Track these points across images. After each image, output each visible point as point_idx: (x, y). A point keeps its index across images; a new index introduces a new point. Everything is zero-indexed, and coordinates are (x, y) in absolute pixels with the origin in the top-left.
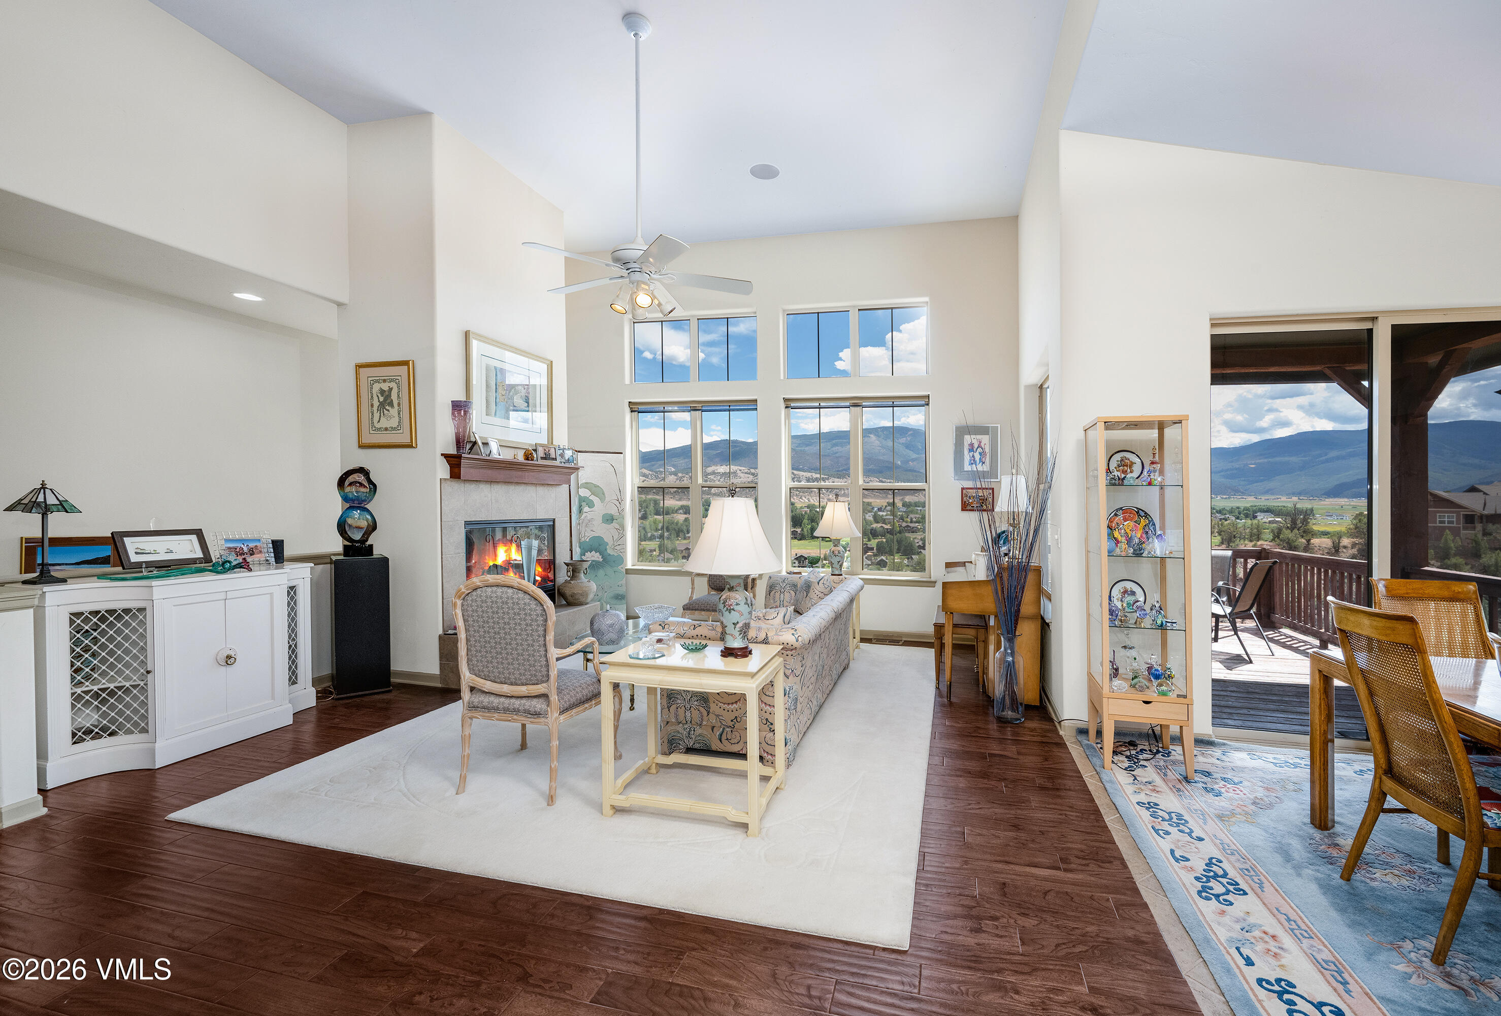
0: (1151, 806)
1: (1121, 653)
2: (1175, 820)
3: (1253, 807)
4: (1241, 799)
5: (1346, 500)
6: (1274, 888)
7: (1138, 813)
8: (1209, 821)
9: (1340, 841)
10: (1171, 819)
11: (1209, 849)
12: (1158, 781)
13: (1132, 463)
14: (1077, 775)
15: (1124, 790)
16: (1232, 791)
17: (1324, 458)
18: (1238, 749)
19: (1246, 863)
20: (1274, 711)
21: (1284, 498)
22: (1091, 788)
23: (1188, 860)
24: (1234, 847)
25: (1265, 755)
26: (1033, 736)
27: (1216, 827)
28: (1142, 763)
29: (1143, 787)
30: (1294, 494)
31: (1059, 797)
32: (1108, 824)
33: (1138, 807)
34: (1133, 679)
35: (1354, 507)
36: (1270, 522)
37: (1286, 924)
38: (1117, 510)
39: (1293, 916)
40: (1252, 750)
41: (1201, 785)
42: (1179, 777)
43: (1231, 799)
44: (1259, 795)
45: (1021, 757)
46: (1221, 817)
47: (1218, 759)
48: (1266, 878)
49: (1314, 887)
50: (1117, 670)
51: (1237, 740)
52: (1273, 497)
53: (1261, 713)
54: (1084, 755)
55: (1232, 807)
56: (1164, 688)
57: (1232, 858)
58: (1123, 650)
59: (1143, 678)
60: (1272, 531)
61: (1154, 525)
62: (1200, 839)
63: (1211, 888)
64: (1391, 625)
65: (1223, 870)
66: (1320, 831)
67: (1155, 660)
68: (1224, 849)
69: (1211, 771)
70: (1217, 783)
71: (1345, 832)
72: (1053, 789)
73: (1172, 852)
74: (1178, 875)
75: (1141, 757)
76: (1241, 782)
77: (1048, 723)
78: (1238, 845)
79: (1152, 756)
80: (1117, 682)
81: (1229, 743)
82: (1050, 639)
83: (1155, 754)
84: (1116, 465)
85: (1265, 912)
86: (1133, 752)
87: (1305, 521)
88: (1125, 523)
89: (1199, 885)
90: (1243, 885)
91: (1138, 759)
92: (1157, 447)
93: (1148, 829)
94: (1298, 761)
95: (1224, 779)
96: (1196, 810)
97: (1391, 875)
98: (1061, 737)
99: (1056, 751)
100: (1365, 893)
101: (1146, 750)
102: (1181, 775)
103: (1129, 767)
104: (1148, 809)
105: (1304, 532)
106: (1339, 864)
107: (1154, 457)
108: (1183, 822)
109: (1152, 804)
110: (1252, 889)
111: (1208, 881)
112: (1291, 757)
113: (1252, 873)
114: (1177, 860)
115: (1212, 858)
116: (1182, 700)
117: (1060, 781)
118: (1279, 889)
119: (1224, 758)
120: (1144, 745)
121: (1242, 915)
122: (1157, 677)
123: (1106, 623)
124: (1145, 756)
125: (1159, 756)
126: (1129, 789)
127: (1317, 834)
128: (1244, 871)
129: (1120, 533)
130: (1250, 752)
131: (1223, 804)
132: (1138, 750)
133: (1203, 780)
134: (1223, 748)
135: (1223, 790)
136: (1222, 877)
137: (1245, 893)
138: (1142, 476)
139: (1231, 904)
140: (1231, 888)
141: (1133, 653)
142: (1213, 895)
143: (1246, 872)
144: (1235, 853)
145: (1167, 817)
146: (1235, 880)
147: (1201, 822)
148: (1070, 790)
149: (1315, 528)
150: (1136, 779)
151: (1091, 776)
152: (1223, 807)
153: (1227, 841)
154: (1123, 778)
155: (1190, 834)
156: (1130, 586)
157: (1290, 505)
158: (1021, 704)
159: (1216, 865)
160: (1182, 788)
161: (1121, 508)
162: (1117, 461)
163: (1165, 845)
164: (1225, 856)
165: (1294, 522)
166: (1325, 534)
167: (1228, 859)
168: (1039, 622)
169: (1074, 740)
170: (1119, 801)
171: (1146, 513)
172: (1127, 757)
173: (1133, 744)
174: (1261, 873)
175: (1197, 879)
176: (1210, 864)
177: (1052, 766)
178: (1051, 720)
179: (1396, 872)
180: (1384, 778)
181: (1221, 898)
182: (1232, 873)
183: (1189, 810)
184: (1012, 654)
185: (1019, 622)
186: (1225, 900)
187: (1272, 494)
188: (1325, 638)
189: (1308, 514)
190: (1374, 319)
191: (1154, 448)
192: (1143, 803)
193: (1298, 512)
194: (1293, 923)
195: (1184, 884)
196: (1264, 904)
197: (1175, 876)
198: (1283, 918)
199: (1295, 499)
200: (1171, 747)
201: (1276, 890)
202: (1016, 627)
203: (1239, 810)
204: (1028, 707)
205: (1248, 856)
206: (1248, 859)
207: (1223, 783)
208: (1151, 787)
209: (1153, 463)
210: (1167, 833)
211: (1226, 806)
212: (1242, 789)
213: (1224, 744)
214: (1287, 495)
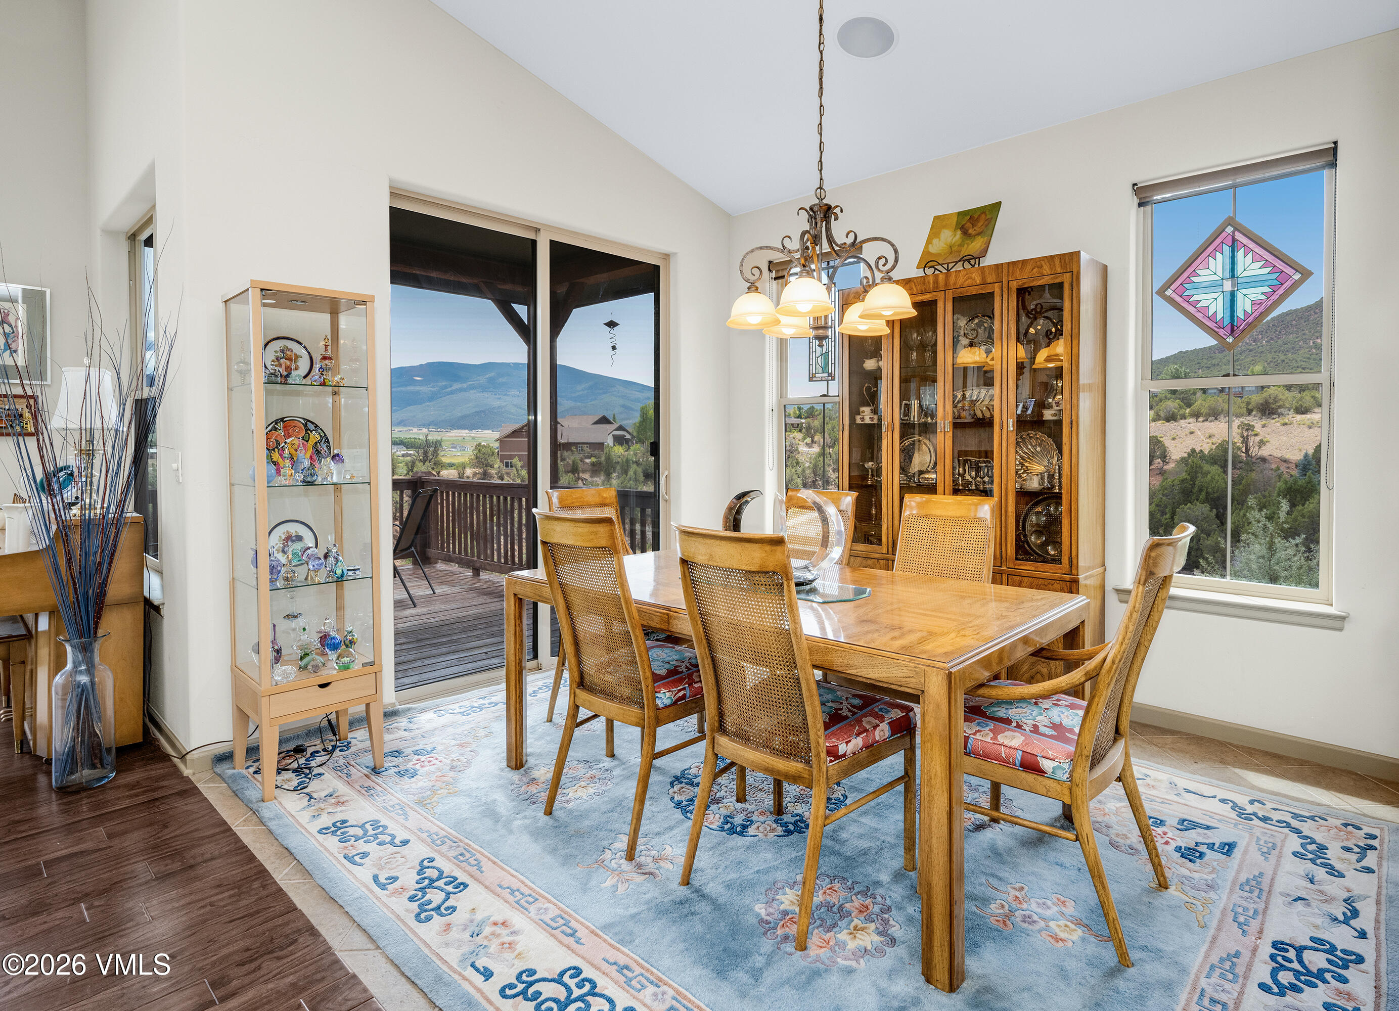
0: (338, 828)
1: (284, 625)
2: (371, 832)
3: (452, 774)
4: (439, 770)
5: (467, 431)
6: (492, 861)
7: (322, 845)
8: (411, 813)
9: (536, 774)
10: (366, 832)
11: (418, 850)
12: (341, 787)
13: (297, 357)
14: (222, 829)
15: (297, 821)
16: (426, 763)
17: (449, 389)
18: (423, 711)
19: (458, 846)
20: (447, 654)
21: (415, 430)
22: (247, 840)
23: (395, 879)
24: (443, 833)
25: (452, 706)
26: (136, 795)
27: (419, 816)
28: (316, 771)
29: (322, 806)
30: (424, 426)
31: (197, 878)
32: (283, 884)
33: (320, 837)
34: (302, 659)
35: (474, 438)
36: (403, 456)
37: (511, 899)
38: (276, 422)
39: (515, 884)
40: (438, 706)
41: (393, 770)
42: (366, 771)
43: (428, 774)
44: (454, 756)
45: (116, 842)
46: (421, 803)
47: (405, 730)
48: (482, 854)
49: (526, 838)
50: (278, 651)
51: (420, 700)
52: (405, 429)
53: (435, 660)
54: (230, 792)
55: (431, 784)
56: (346, 660)
57: (444, 848)
58: (287, 622)
59: (317, 654)
60: (407, 465)
61: (328, 441)
62: (405, 843)
63: (429, 902)
64: (594, 529)
65: (439, 870)
66: (517, 772)
67: (330, 626)
68: (433, 842)
69: (401, 747)
70: (410, 761)
71: (537, 762)
72: (184, 870)
73: (376, 878)
74: (388, 907)
75: (313, 764)
76: (434, 749)
77: (160, 765)
78: (446, 828)
79: (327, 757)
80: (280, 669)
81: (413, 706)
82: (161, 632)
83: (330, 753)
84: (274, 358)
85: (490, 897)
86: (302, 761)
87: (435, 453)
88: (288, 441)
89: (415, 906)
90: (462, 877)
91: (310, 769)
92: (329, 337)
93: (339, 862)
94: (482, 702)
95: (416, 753)
96: (393, 806)
97: (580, 789)
98: (187, 780)
99: (182, 805)
100: (566, 819)
101: (318, 752)
102: (367, 767)
103: (299, 784)
104: (334, 833)
105: (435, 464)
106: (540, 800)
107: (326, 350)
108: (381, 829)
109: (338, 824)
110: (472, 876)
111: (425, 894)
112: (474, 700)
113: (468, 855)
114: (383, 887)
115: (422, 861)
116: (369, 669)
117: (194, 851)
118: (496, 860)
119: (411, 726)
120: (314, 744)
121: (468, 916)
122: (335, 647)
123: (265, 585)
124: (319, 760)
125: (337, 752)
126: (304, 817)
127: (515, 776)
128: (460, 859)
129: (281, 455)
130: (436, 709)
131: (421, 784)
132: (308, 755)
133: (394, 764)
134: (409, 714)
135: (418, 767)
136: (438, 879)
137: (466, 886)
138: (312, 374)
139: (454, 909)
140: (450, 888)
141: (301, 621)
142: (432, 910)
143: (461, 858)
144: (446, 839)
145: (360, 832)
146: (452, 874)
147: (401, 819)
148: (212, 859)
149: (445, 460)
150: (311, 797)
151: (244, 821)
152: (422, 788)
153: (434, 829)
154: (292, 804)
155: (392, 843)
156: (294, 529)
157: (422, 437)
158: (109, 750)
159: (428, 867)
160: (372, 784)
161: (282, 419)
162: (276, 352)
163: (364, 873)
164: (436, 851)
165: (426, 454)
166: (451, 465)
167: (439, 852)
168: (140, 609)
169: (208, 775)
170: (292, 842)
171: (316, 426)
172: (294, 771)
173: (300, 750)
174: (475, 850)
175: (412, 899)
176: (421, 870)
177: (178, 832)
178: (166, 757)
179: (583, 784)
180: (578, 691)
181: (442, 909)
182: (448, 868)
183: (385, 810)
184: (90, 671)
185: (103, 613)
186: (447, 909)
187: (405, 425)
188: (478, 565)
189: (437, 445)
190: (537, 230)
191: (326, 338)
192: (327, 829)
193: (428, 444)
194: (517, 893)
195: (398, 917)
196: (486, 887)
197: (385, 910)
198: (506, 893)
199: (425, 430)
200: (350, 735)
201: (494, 863)
202: (97, 624)
203: (439, 784)
204: (122, 751)
205: (459, 836)
206: (460, 840)
207: (417, 757)
208: (333, 801)
209: (324, 358)
210: (365, 855)
211: (425, 784)
212: (437, 756)
213: (409, 709)
214: (419, 426)
